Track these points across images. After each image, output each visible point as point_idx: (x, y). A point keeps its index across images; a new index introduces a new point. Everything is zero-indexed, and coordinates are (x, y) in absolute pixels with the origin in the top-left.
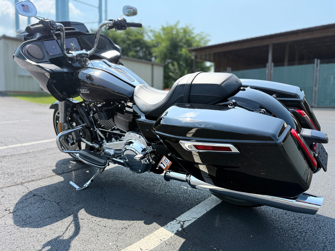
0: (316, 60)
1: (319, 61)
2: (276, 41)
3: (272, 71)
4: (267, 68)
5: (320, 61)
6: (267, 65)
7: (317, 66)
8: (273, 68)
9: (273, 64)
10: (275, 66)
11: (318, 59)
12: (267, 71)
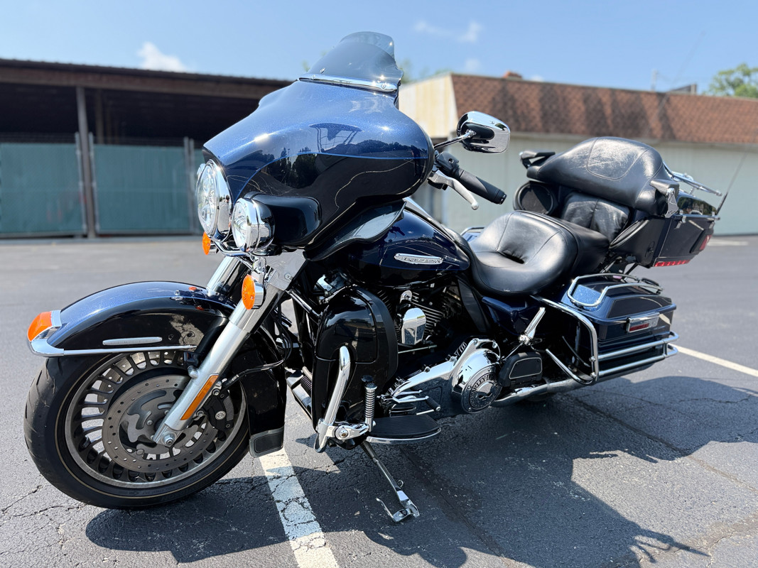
0: (186, 140)
1: (192, 143)
2: (91, 82)
3: (92, 154)
4: (77, 145)
5: (195, 142)
6: (77, 136)
7: (189, 152)
8: (92, 146)
9: (91, 136)
10: (96, 142)
11: (190, 138)
12: (78, 153)
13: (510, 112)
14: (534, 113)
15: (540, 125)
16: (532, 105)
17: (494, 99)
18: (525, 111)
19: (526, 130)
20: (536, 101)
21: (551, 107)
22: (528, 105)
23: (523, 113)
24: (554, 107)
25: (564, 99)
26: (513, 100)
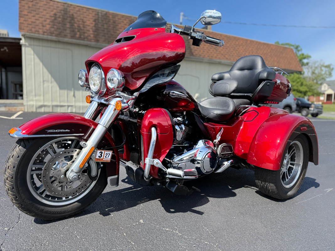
13: (68, 25)
14: (88, 28)
15: (92, 36)
16: (88, 23)
17: (55, 14)
18: (81, 26)
19: (80, 38)
20: (91, 20)
21: (103, 26)
22: (84, 22)
23: (79, 26)
24: (105, 26)
25: (114, 22)
26: (72, 18)
